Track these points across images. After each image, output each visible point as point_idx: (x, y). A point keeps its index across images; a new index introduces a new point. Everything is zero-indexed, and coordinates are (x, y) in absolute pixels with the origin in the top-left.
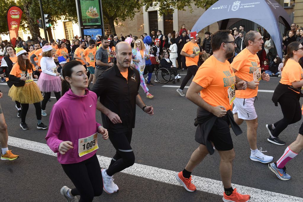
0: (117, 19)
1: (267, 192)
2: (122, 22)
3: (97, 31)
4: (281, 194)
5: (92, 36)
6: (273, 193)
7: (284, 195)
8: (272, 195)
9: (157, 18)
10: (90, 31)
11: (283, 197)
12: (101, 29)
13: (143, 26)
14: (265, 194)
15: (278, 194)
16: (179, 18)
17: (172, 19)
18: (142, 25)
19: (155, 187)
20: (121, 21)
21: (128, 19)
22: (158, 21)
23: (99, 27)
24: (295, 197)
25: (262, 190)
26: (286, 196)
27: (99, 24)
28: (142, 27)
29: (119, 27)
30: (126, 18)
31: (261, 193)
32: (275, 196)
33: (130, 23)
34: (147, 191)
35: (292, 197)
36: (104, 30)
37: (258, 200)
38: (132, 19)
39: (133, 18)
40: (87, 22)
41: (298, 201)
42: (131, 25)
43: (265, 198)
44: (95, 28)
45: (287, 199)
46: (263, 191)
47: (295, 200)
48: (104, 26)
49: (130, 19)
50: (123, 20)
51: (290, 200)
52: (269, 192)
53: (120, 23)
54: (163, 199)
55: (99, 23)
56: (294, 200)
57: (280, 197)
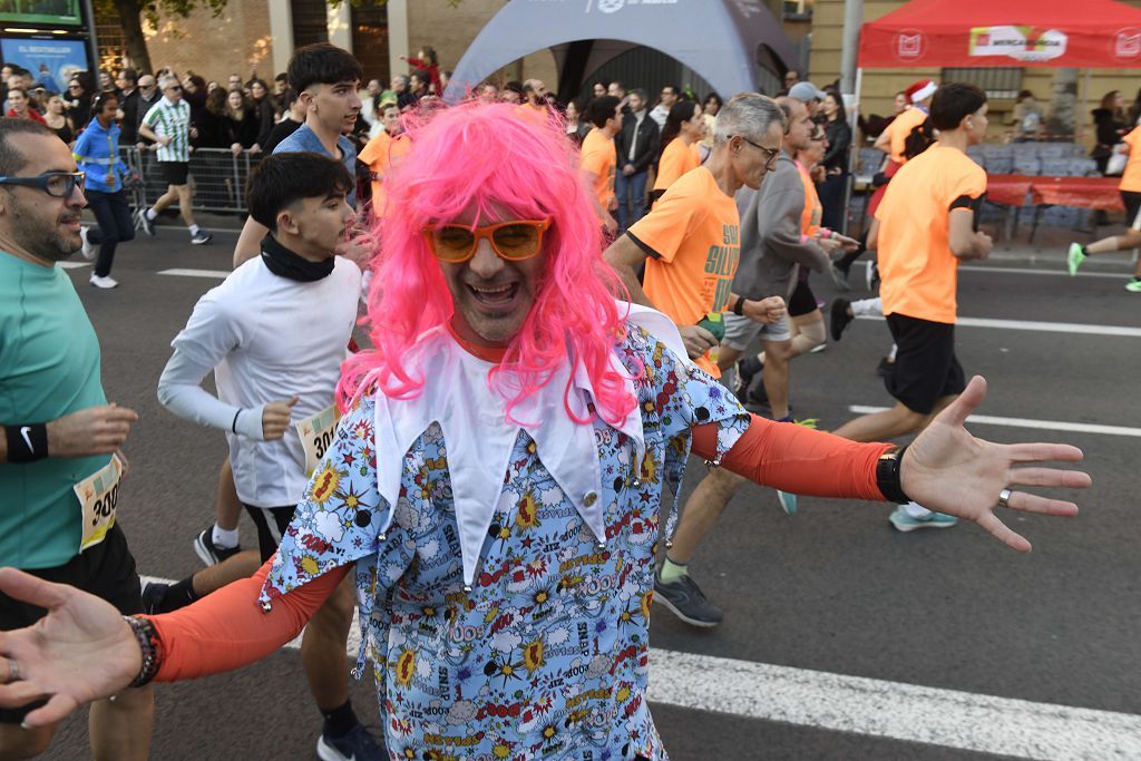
0: (153, 8)
1: (688, 657)
2: (177, 20)
3: (66, 49)
4: (731, 662)
5: (43, 68)
6: (705, 658)
7: (740, 664)
8: (700, 667)
9: (325, 16)
10: (33, 49)
11: (737, 671)
12: (80, 45)
13: (269, 47)
14: (681, 664)
15: (721, 661)
16: (410, 21)
17: (385, 26)
18: (262, 38)
19: (282, 674)
20: (172, 17)
21: (202, 11)
22: (329, 26)
23: (73, 33)
24: (775, 667)
25: (671, 650)
26: (746, 667)
27: (74, 20)
28: (260, 49)
29: (166, 40)
30: (191, 7)
31: (667, 662)
32: (711, 668)
33: (212, 29)
34: (249, 692)
35: (766, 667)
36: (95, 47)
37: (657, 689)
38: (219, 11)
39: (225, 10)
40: (18, 9)
41: (782, 681)
42: (220, 37)
43: (678, 680)
44: (58, 37)
45: (750, 675)
46: (674, 654)
47: (775, 676)
48: (98, 34)
49: (211, 11)
50: (179, 10)
51: (759, 678)
52: (694, 657)
53: (169, 26)
54: (310, 717)
55: (73, 15)
56: (771, 678)
57: (727, 673)
